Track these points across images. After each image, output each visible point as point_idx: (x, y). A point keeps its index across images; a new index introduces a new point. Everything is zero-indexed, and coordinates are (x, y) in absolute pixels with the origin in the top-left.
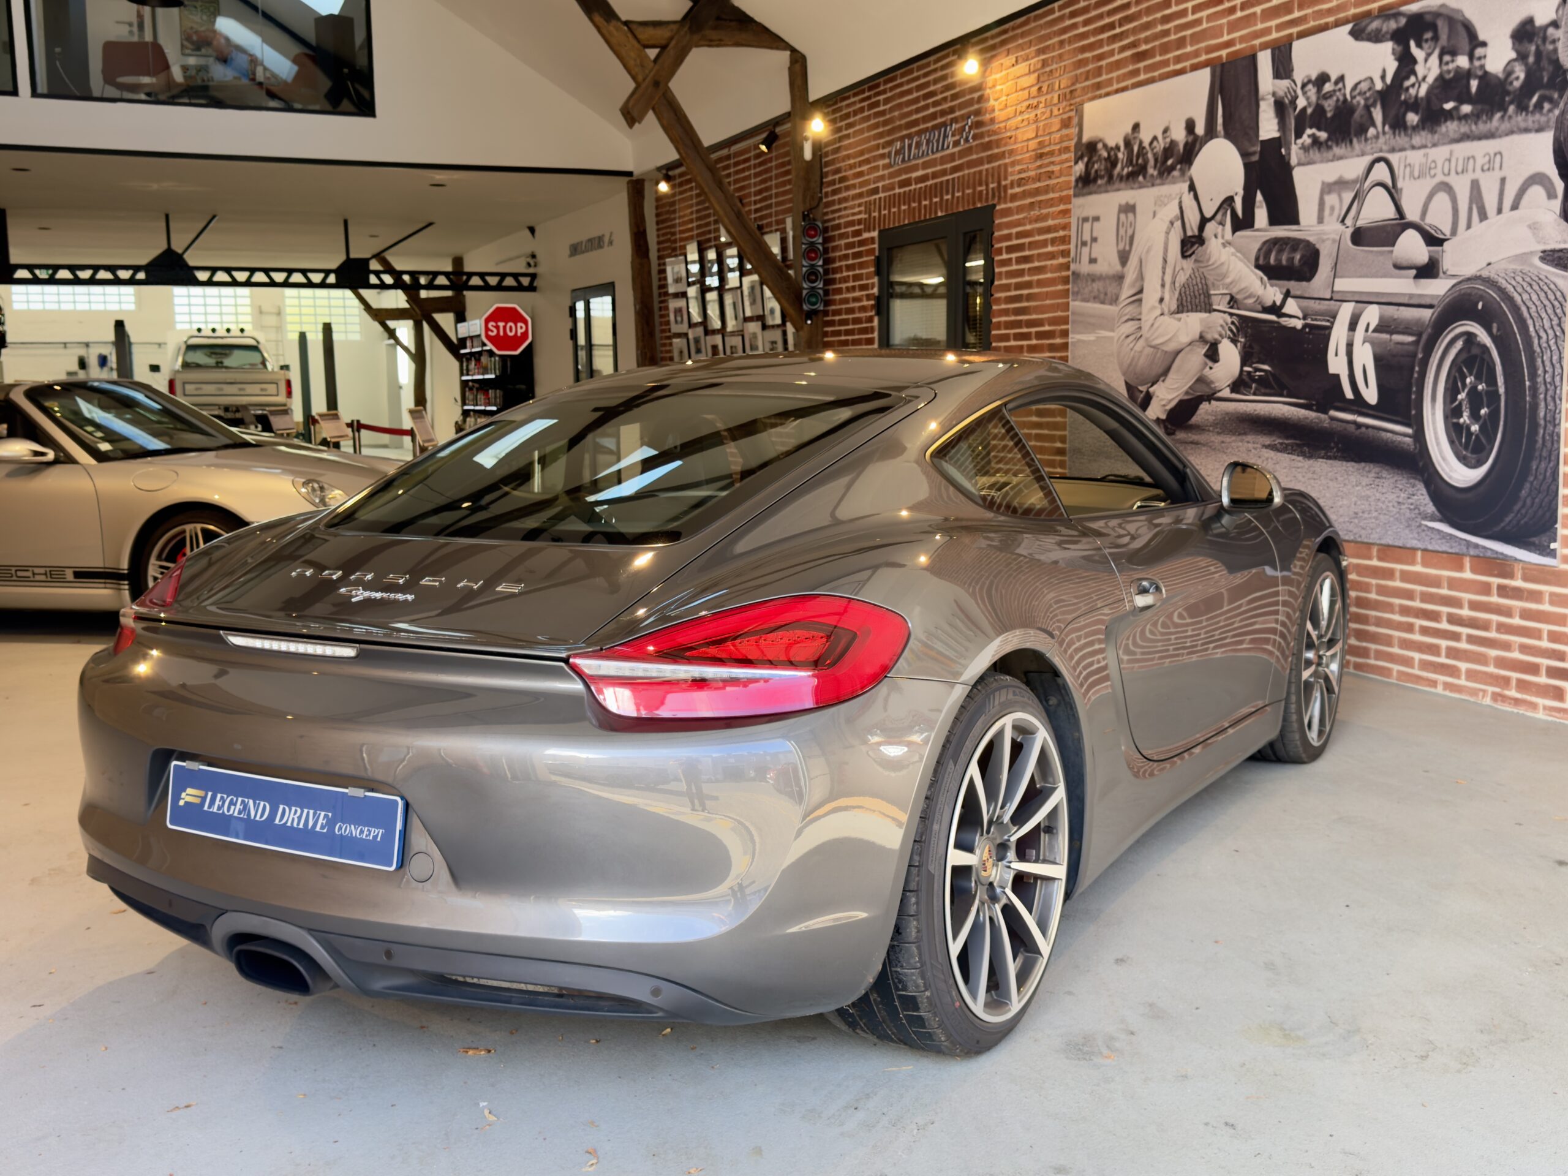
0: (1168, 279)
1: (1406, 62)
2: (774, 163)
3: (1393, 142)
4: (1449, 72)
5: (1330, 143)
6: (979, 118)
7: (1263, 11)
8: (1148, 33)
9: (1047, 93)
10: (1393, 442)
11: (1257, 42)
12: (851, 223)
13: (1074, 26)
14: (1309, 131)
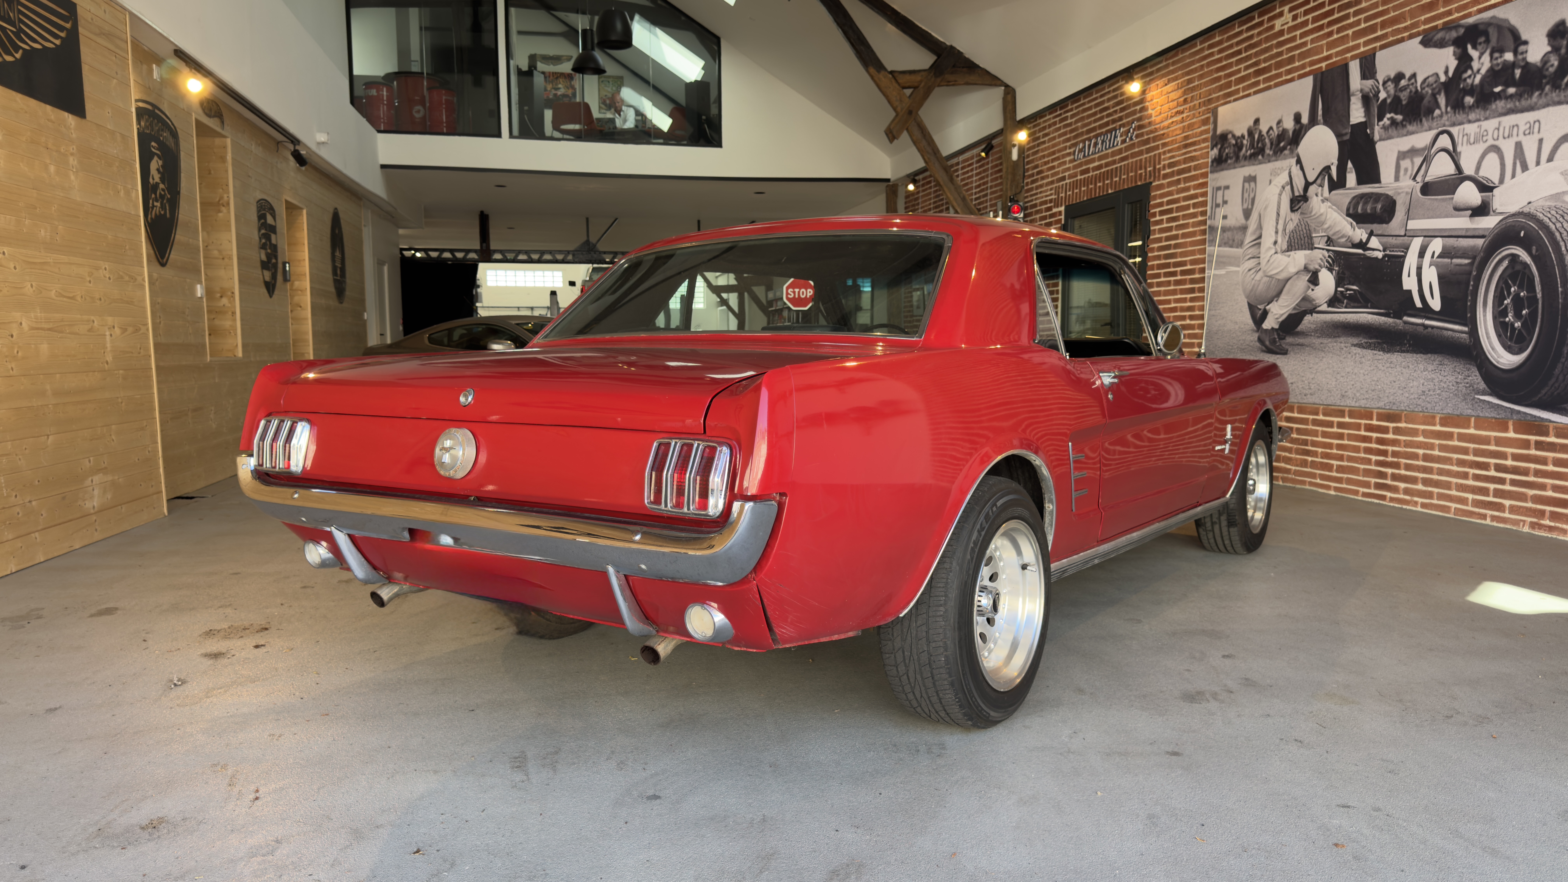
0: (1280, 227)
1: (1464, 61)
2: (990, 165)
3: (1454, 119)
4: (1498, 65)
5: (1404, 123)
6: (1141, 123)
7: (1353, 33)
8: (1267, 55)
9: (1191, 102)
10: (1453, 338)
11: (1349, 55)
12: (1045, 202)
13: (1212, 54)
14: (1388, 116)
